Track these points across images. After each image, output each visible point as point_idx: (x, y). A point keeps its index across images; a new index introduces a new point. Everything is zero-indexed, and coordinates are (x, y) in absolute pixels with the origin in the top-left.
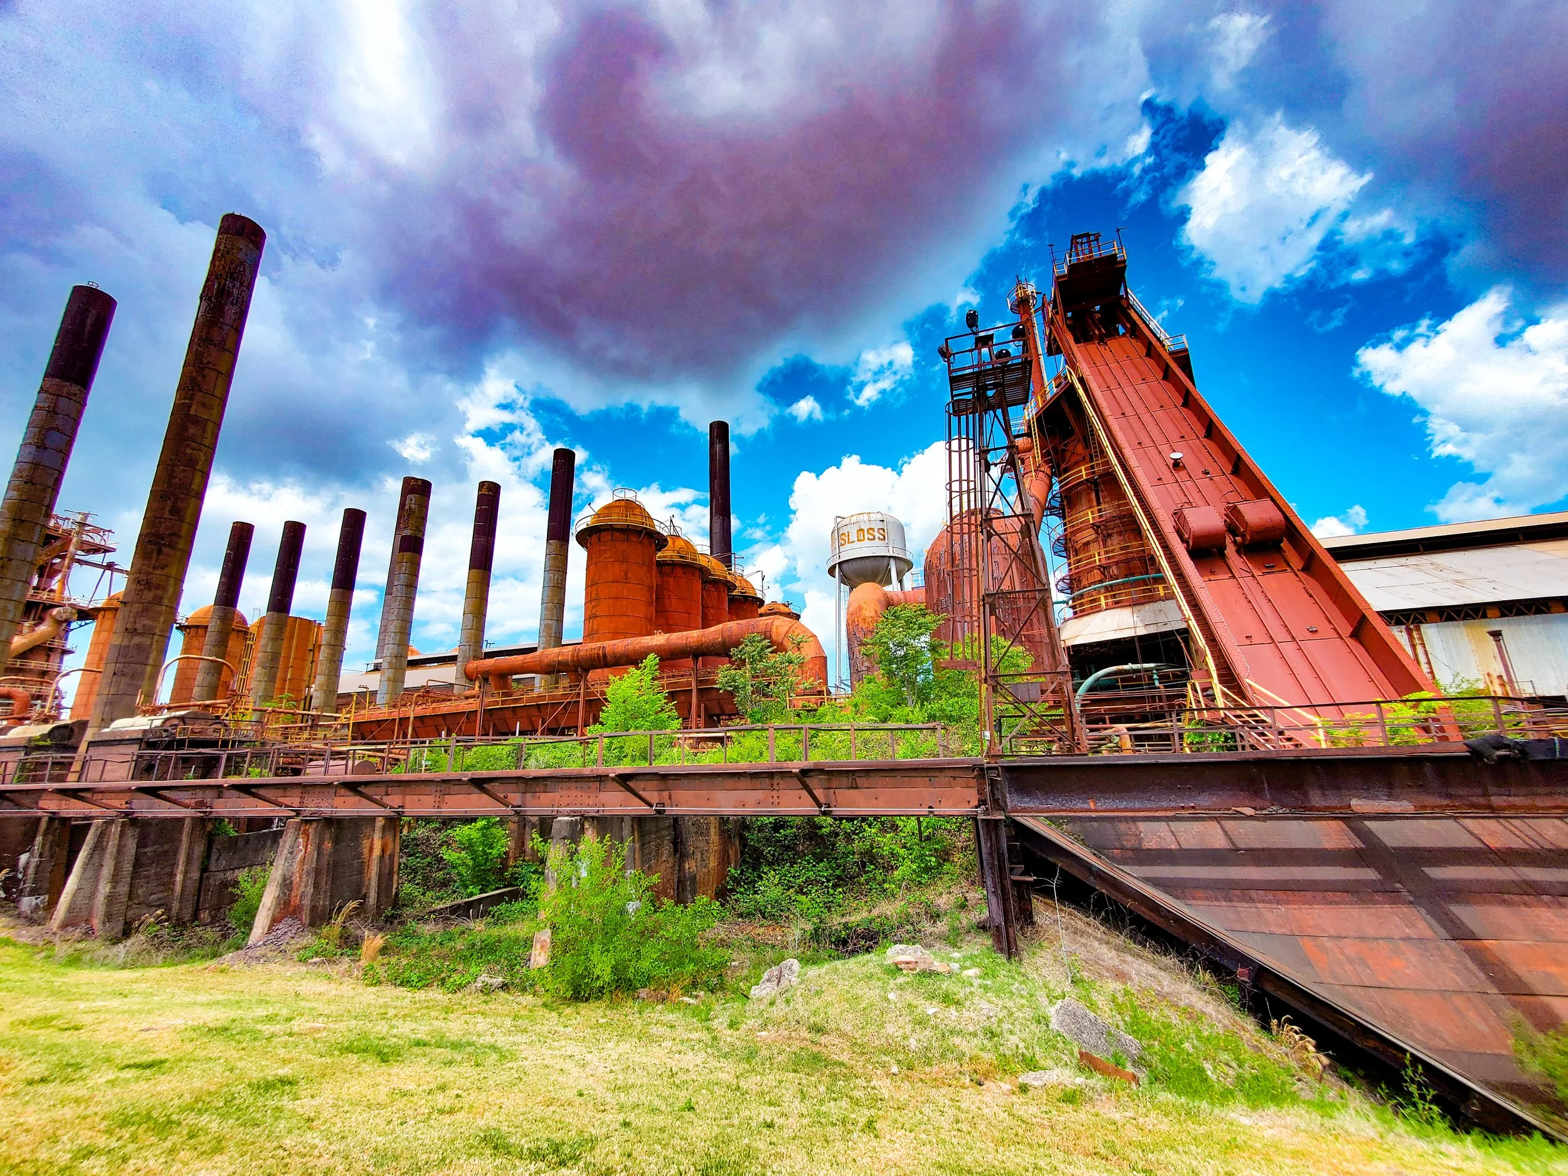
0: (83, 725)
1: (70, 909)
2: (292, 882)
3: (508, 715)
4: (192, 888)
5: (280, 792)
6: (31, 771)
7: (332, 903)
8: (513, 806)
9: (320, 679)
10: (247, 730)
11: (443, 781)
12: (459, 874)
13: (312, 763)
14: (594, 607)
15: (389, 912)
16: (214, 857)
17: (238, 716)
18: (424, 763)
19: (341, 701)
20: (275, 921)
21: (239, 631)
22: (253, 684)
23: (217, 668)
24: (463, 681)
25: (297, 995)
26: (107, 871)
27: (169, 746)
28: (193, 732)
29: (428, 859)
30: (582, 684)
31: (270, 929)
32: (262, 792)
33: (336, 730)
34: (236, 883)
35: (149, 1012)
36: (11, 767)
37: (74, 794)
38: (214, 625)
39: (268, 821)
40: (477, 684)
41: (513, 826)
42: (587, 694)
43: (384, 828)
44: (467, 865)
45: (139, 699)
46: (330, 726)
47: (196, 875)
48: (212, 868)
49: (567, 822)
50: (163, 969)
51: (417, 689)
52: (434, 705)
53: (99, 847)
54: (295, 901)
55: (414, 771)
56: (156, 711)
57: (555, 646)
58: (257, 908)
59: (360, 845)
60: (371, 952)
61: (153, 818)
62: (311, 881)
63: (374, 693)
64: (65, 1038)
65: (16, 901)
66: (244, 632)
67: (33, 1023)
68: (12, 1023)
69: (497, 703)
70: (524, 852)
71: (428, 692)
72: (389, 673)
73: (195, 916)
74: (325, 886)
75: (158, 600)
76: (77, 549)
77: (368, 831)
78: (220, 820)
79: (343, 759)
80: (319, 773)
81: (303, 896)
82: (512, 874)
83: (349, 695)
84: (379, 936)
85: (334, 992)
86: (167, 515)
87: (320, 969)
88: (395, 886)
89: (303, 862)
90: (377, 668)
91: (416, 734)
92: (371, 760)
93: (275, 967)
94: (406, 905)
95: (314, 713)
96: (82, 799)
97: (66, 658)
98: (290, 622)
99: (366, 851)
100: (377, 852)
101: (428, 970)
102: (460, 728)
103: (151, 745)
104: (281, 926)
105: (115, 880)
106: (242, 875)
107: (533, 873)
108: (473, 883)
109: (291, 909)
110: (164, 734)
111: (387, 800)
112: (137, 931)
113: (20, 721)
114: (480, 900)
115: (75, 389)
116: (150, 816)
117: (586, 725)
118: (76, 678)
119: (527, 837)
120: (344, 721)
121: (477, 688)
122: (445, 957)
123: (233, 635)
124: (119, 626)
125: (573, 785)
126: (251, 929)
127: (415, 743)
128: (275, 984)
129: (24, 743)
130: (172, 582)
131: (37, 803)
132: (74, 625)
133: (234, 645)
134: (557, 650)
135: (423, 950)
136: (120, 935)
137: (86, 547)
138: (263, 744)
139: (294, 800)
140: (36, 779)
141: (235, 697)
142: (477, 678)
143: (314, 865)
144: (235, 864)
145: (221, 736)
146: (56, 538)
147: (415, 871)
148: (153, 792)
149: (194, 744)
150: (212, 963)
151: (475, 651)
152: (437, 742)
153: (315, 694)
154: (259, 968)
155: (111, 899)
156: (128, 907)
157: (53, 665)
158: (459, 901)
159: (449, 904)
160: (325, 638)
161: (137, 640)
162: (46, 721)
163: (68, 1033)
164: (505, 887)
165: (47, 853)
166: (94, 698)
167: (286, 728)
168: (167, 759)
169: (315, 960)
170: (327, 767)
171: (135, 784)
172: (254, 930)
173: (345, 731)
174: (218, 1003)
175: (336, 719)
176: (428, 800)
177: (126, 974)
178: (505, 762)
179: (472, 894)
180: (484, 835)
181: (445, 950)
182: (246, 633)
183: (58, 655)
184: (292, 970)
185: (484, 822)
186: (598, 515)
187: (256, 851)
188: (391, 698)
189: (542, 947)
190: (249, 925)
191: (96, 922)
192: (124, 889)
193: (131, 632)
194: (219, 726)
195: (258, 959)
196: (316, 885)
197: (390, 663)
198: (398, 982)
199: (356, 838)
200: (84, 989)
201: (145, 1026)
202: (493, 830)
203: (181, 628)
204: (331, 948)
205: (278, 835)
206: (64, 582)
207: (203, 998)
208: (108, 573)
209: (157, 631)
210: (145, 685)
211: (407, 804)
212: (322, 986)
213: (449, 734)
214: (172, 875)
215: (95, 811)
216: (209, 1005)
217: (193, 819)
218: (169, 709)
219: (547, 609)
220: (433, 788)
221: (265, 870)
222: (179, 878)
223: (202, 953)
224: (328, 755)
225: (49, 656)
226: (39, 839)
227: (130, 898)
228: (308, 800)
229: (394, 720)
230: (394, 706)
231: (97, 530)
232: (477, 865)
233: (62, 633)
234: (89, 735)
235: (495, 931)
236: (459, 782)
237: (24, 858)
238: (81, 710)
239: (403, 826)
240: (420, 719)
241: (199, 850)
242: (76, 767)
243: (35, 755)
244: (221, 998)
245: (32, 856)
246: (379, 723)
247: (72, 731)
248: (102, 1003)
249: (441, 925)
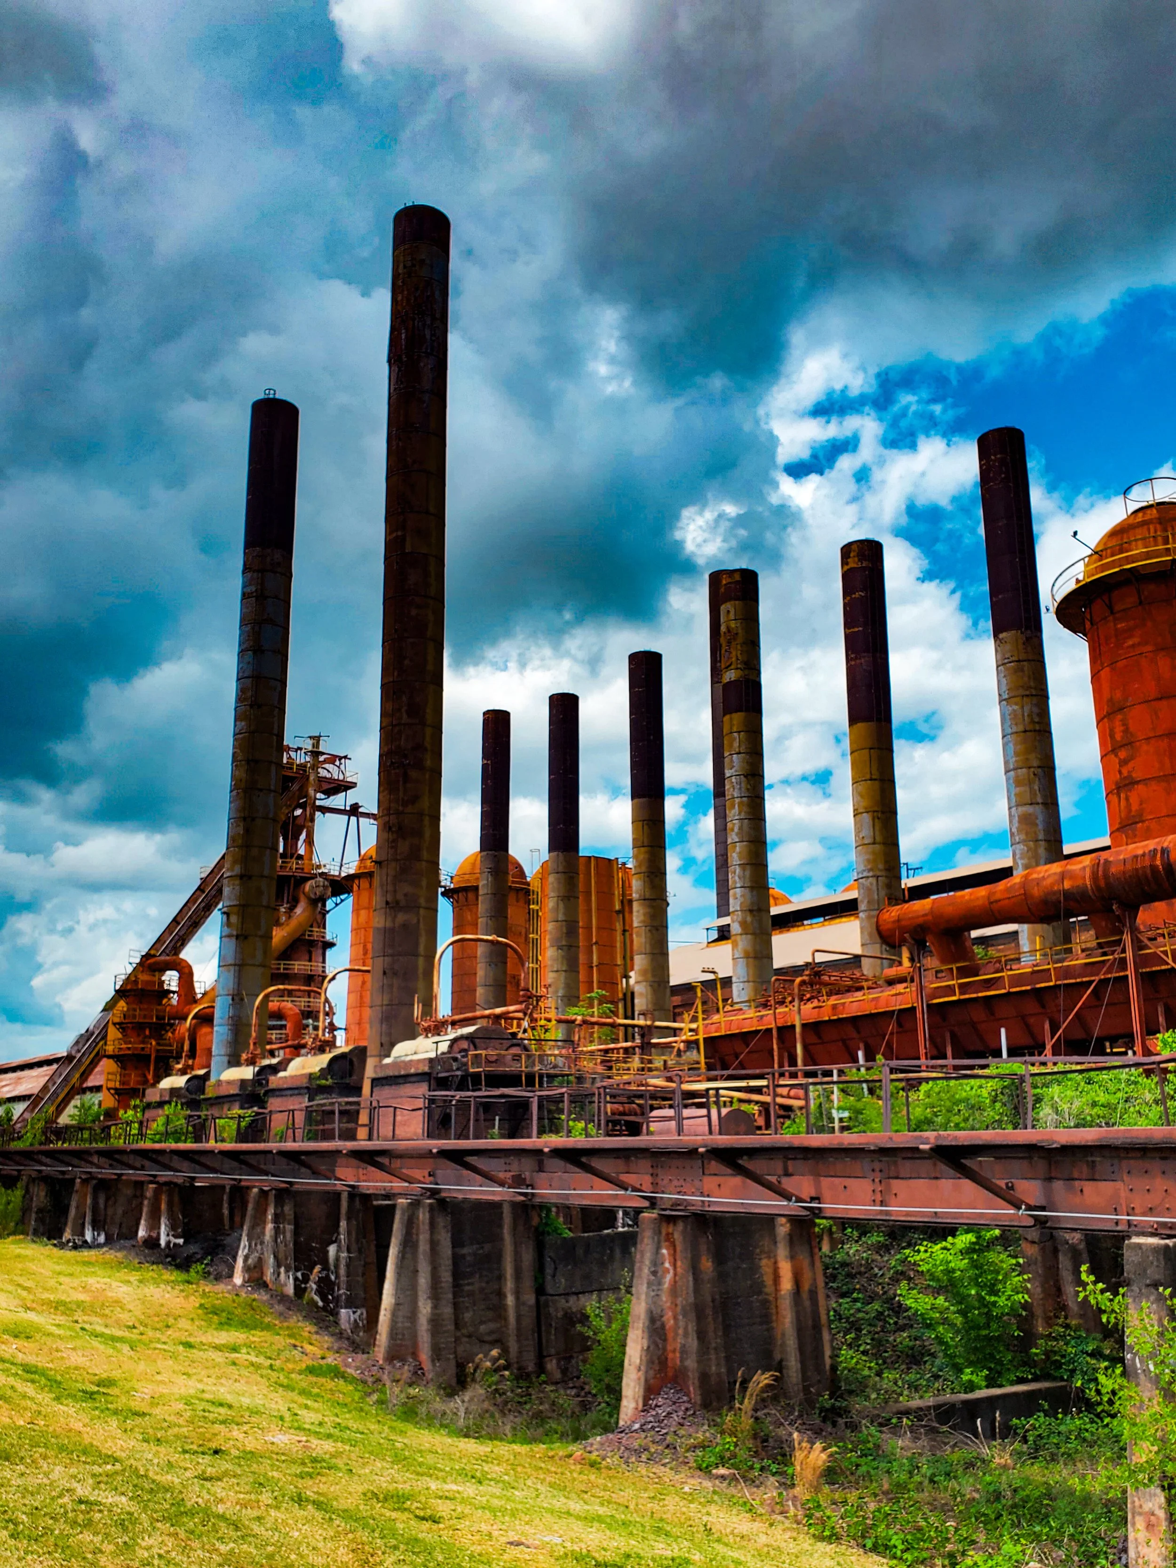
0: (360, 1053)
1: (393, 1333)
2: (663, 1326)
3: (978, 1014)
4: (529, 1321)
5: (620, 1163)
6: (318, 1123)
7: (731, 1372)
8: (1029, 1208)
9: (640, 961)
10: (555, 1054)
11: (883, 1151)
12: (940, 1340)
13: (655, 1113)
14: (1123, 763)
15: (826, 1400)
16: (549, 1271)
17: (540, 1033)
18: (835, 1114)
19: (677, 1000)
20: (650, 1391)
21: (518, 890)
22: (550, 977)
23: (499, 953)
24: (876, 949)
25: (708, 1531)
26: (423, 1281)
27: (462, 1086)
28: (488, 1062)
29: (876, 1306)
30: (1127, 938)
31: (646, 1407)
32: (597, 1163)
33: (679, 1053)
34: (584, 1318)
35: (514, 1514)
36: (300, 1118)
37: (368, 1158)
38: (484, 884)
39: (607, 1216)
40: (905, 954)
41: (1032, 1250)
42: (1141, 961)
43: (792, 1240)
44: (952, 1325)
45: (417, 1010)
46: (668, 1046)
47: (530, 1298)
48: (550, 1289)
49: (1156, 1249)
50: (516, 1447)
51: (796, 970)
52: (833, 1001)
53: (409, 1243)
54: (674, 1358)
55: (821, 1130)
56: (438, 1028)
57: (1051, 861)
58: (621, 1364)
59: (754, 1269)
60: (809, 1474)
61: (465, 1200)
62: (692, 1327)
63: (727, 982)
64: (424, 1531)
65: (335, 1314)
66: (524, 892)
67: (386, 1499)
68: (365, 1494)
69: (950, 990)
70: (1064, 1307)
71: (818, 974)
72: (744, 943)
73: (541, 1368)
74: (716, 1340)
75: (414, 854)
76: (316, 791)
77: (766, 1243)
78: (544, 1207)
79: (699, 1106)
80: (668, 1132)
81: (684, 1351)
82: (1048, 1353)
83: (687, 988)
84: (818, 1446)
85: (763, 1539)
86: (405, 718)
87: (733, 1491)
88: (828, 1353)
89: (674, 1291)
90: (724, 934)
91: (810, 1058)
92: (744, 1107)
93: (666, 1473)
94: (851, 1392)
95: (641, 1022)
96: (380, 1167)
97: (329, 953)
98: (582, 868)
99: (768, 1280)
100: (787, 1285)
101: (920, 1529)
102: (889, 1046)
103: (442, 1083)
104: (661, 1401)
105: (435, 1295)
106: (590, 1304)
107: (1092, 1355)
108: (971, 1364)
109: (670, 1373)
110: (455, 1065)
111: (788, 1184)
112: (474, 1380)
113: (297, 1050)
114: (990, 1400)
115: (278, 556)
116: (460, 1196)
117: (1151, 1030)
118: (343, 980)
119: (1066, 1275)
120: (687, 1036)
121: (906, 963)
122: (945, 1510)
123: (511, 898)
124: (378, 900)
125: (1156, 1165)
126: (619, 1399)
127: (813, 1074)
128: (672, 1502)
129: (304, 1082)
130: (426, 820)
131: (333, 1171)
132: (330, 904)
133: (515, 914)
134: (1056, 868)
135: (901, 1487)
136: (454, 1382)
137: (326, 786)
138: (580, 1079)
139: (640, 1177)
140: (328, 1136)
141: (531, 1000)
142: (902, 942)
143: (691, 1299)
144: (578, 1287)
145: (522, 1067)
146: (292, 779)
147: (855, 1326)
148: (457, 1157)
149: (495, 1080)
150: (576, 1449)
151: (889, 886)
152: (852, 1074)
153: (639, 989)
154: (643, 1469)
155: (435, 1322)
156: (457, 1340)
157: (315, 967)
158: (948, 1397)
159: (929, 1400)
160: (636, 886)
161: (401, 918)
162: (321, 1050)
163: (427, 1525)
164: (1036, 1379)
165: (354, 1247)
166: (367, 1012)
167: (606, 1051)
168: (463, 1105)
169: (722, 1471)
170: (680, 1119)
171: (436, 1144)
172: (624, 1402)
173: (692, 1055)
174: (599, 1519)
175: (675, 1032)
176: (862, 1187)
177: (470, 1446)
178: (990, 1114)
179: (971, 1387)
180: (974, 1265)
181: (944, 1497)
182: (527, 892)
183: (320, 951)
184: (692, 1483)
185: (970, 1237)
186: (1098, 553)
187: (603, 1265)
188: (756, 991)
189: (1150, 1526)
190: (615, 1392)
191: (425, 1356)
192: (447, 1310)
193: (392, 906)
194: (515, 1050)
195: (638, 1452)
196: (701, 1336)
197: (743, 924)
198: (869, 1544)
199: (749, 1256)
200: (430, 1459)
201: (513, 1537)
202: (992, 1256)
203: (447, 893)
204: (742, 1454)
205: (629, 1240)
206: (310, 841)
207: (575, 1506)
208: (353, 819)
209: (422, 901)
210: (421, 985)
211: (826, 1194)
212: (742, 1524)
213: (870, 1057)
214: (501, 1295)
215: (398, 1185)
216: (588, 1519)
217: (514, 1205)
218: (454, 1023)
219: (1018, 782)
220: (866, 1164)
221: (619, 1300)
222: (510, 1300)
223: (560, 1428)
224: (678, 1098)
225: (310, 953)
226: (343, 1224)
227: (457, 1326)
228: (665, 1178)
229: (769, 1031)
230: (765, 1005)
231: (333, 759)
232: (971, 1326)
233: (319, 917)
234: (370, 1071)
235: (1036, 1472)
236: (912, 1153)
237: (332, 1250)
238: (354, 1028)
239: (820, 1237)
240: (813, 1028)
241: (528, 1257)
242: (363, 1118)
243: (320, 1100)
244: (601, 1511)
245: (339, 1250)
246: (745, 1037)
247: (351, 1063)
248: (454, 1487)
249: (924, 1442)
